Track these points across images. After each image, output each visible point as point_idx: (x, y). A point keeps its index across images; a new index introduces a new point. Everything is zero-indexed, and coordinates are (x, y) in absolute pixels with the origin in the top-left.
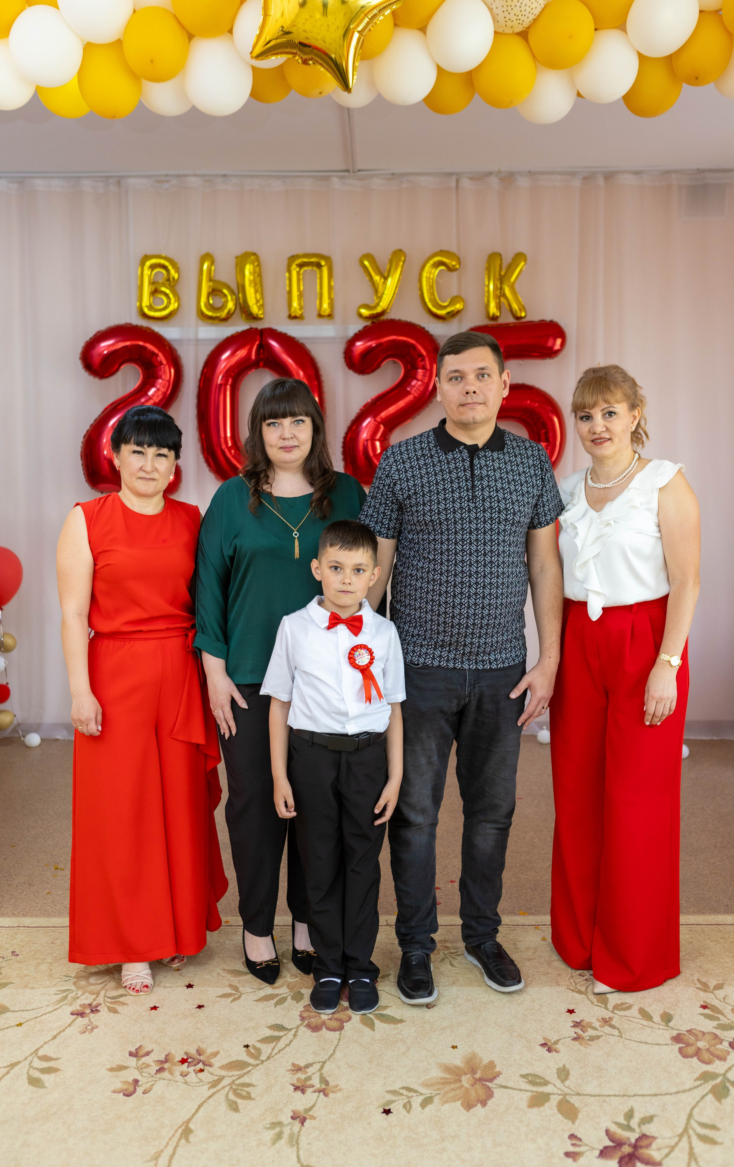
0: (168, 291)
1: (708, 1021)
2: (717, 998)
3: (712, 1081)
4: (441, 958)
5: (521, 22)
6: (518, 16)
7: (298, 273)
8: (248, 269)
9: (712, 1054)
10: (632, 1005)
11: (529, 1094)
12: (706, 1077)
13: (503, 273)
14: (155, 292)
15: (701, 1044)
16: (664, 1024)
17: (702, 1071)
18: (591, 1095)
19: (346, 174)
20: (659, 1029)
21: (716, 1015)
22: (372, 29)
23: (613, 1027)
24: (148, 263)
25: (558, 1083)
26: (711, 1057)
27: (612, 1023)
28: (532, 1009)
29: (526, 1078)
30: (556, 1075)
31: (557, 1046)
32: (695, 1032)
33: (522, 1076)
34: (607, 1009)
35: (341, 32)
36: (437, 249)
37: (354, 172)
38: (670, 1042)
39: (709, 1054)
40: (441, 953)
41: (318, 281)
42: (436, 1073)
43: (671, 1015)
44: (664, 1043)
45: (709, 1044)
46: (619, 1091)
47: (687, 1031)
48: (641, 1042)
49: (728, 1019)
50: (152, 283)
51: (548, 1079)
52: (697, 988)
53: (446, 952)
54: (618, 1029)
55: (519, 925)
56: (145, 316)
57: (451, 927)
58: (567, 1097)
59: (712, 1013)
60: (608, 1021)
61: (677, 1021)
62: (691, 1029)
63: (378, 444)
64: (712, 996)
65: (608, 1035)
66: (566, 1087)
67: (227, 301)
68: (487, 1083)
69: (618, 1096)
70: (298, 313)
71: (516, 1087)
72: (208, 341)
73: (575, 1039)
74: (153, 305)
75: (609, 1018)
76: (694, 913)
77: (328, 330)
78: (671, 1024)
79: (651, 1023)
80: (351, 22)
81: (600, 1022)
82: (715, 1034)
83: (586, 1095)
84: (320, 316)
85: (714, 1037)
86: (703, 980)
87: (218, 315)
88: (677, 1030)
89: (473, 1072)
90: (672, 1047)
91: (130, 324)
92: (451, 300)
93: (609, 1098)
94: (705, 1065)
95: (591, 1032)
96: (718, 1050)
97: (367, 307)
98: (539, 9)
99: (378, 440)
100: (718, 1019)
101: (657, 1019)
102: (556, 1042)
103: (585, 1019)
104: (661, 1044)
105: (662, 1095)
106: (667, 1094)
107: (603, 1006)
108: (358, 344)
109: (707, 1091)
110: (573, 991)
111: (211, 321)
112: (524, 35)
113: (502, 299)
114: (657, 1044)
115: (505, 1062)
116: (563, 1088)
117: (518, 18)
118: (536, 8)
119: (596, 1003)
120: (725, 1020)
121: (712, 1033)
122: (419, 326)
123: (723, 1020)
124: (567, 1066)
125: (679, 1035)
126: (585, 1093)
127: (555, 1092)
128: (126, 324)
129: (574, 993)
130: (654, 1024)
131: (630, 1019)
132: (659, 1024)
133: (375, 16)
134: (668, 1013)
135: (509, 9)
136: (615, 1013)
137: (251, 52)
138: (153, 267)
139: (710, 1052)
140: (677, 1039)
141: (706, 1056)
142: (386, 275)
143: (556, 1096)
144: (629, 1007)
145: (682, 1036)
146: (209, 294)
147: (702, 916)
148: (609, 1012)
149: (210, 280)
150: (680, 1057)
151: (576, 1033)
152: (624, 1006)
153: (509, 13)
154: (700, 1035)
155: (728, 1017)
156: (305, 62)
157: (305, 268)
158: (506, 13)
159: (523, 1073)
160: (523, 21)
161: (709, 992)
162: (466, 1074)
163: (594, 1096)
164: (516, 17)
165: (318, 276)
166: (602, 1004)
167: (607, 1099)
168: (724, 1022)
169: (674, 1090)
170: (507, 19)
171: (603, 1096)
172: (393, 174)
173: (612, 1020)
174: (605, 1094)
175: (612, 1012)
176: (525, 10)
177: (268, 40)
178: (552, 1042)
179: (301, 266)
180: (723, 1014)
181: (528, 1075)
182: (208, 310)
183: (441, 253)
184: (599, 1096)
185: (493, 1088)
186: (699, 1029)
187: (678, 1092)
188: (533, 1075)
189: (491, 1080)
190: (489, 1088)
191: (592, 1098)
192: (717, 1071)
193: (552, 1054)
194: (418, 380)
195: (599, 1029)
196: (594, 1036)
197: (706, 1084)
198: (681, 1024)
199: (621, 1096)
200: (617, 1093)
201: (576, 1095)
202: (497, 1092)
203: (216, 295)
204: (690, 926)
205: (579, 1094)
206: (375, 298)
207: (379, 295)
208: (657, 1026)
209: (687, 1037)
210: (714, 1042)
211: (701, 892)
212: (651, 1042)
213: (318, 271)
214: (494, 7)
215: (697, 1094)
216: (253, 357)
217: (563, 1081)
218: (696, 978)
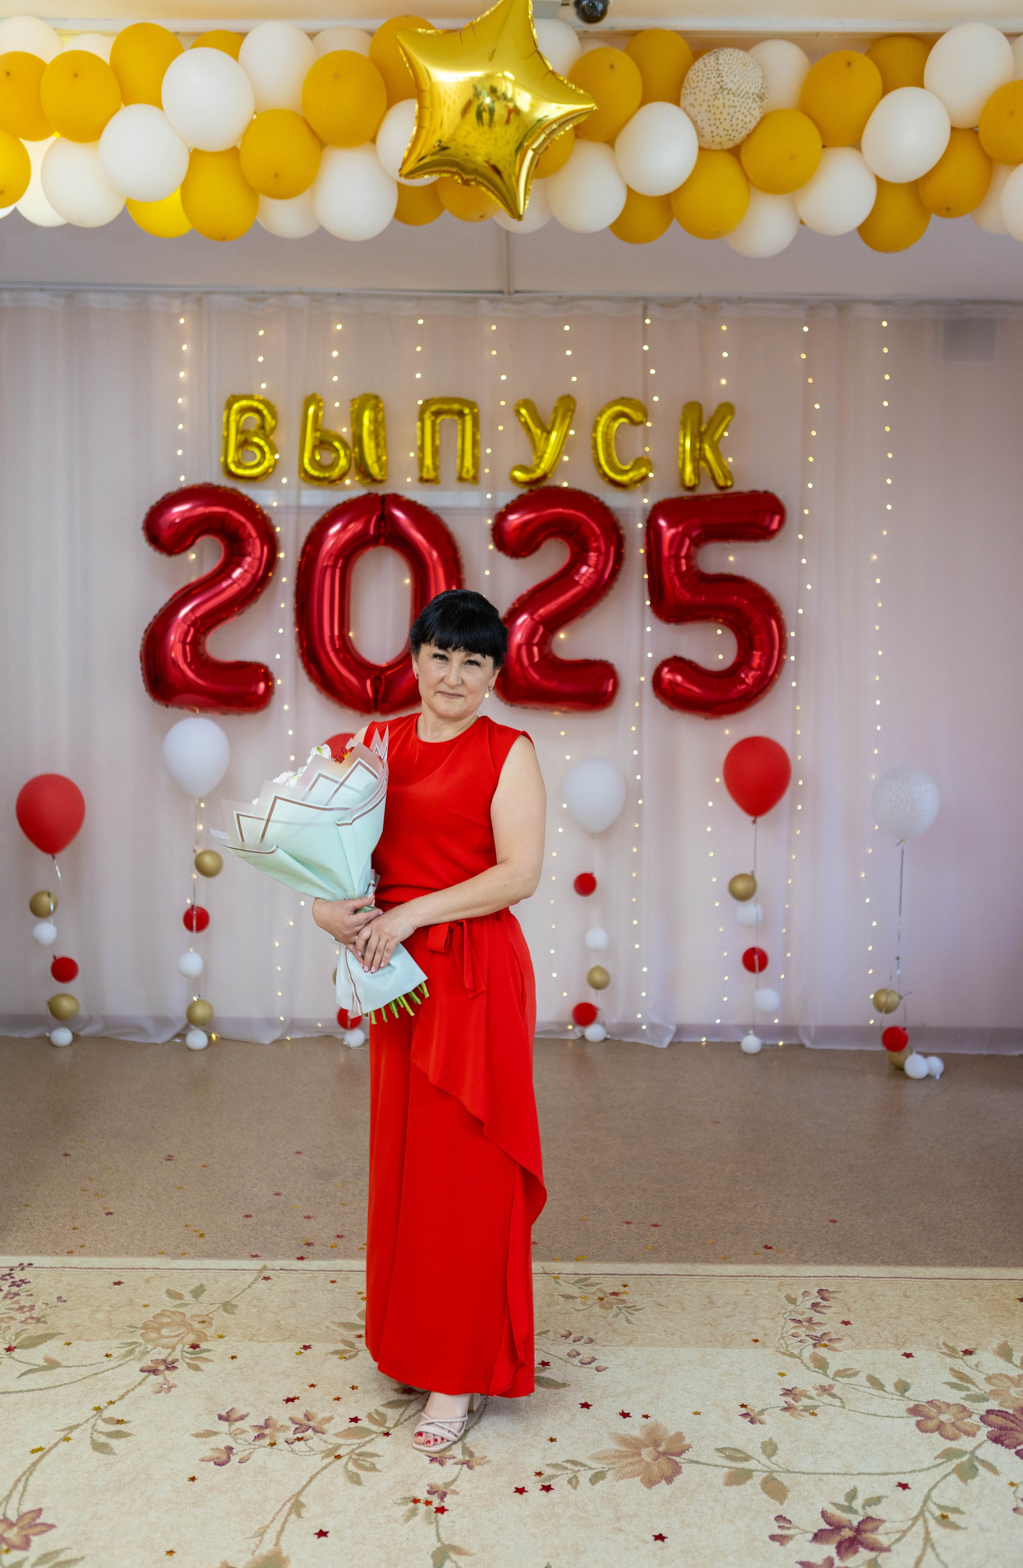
0: (262, 443)
1: (954, 1391)
2: (967, 1365)
3: (957, 1459)
4: (615, 1312)
5: (731, 137)
6: (728, 131)
7: (433, 424)
8: (367, 416)
9: (958, 1429)
10: (859, 1372)
11: (727, 1470)
12: (948, 1455)
13: (703, 429)
14: (244, 444)
15: (944, 1418)
16: (898, 1394)
17: (945, 1448)
18: (804, 1473)
19: (499, 296)
20: (892, 1399)
21: (965, 1384)
22: (550, 146)
23: (834, 1396)
24: (236, 406)
25: (763, 1458)
26: (957, 1432)
27: (832, 1391)
28: (731, 1374)
29: (723, 1452)
30: (760, 1450)
31: (762, 1417)
32: (937, 1403)
33: (718, 1450)
34: (827, 1375)
35: (513, 147)
36: (618, 396)
37: (510, 293)
38: (905, 1415)
39: (954, 1429)
40: (615, 1307)
41: (460, 434)
42: (610, 1446)
43: (907, 1383)
44: (898, 1416)
45: (954, 1417)
46: (839, 1469)
47: (928, 1402)
48: (868, 1414)
49: (981, 1390)
50: (240, 431)
51: (750, 1454)
52: (942, 1353)
53: (620, 1306)
54: (840, 1399)
55: (715, 1276)
56: (231, 474)
57: (627, 1276)
58: (774, 1475)
59: (960, 1382)
60: (827, 1390)
61: (916, 1390)
62: (933, 1400)
63: (535, 649)
64: (961, 1362)
65: (827, 1405)
66: (773, 1463)
67: (338, 458)
68: (674, 1458)
69: (838, 1474)
70: (431, 475)
71: (710, 1463)
72: (312, 509)
73: (785, 1409)
74: (242, 460)
75: (829, 1385)
76: (942, 1265)
77: (470, 498)
78: (907, 1394)
79: (882, 1392)
80: (525, 137)
81: (818, 1390)
82: (962, 1406)
83: (798, 1472)
84: (461, 479)
85: (962, 1409)
86: (951, 1344)
87: (327, 475)
88: (915, 1400)
89: (656, 1444)
90: (908, 1420)
91: (210, 484)
92: (634, 463)
93: (826, 1476)
94: (949, 1441)
95: (805, 1402)
96: (966, 1424)
97: (524, 469)
98: (754, 123)
99: (536, 645)
100: (968, 1389)
101: (889, 1387)
102: (762, 1412)
103: (798, 1386)
104: (894, 1417)
105: (893, 1474)
106: (899, 1473)
107: (821, 1371)
108: (512, 517)
109: (950, 1470)
110: (784, 1354)
111: (317, 483)
112: (735, 152)
113: (703, 464)
114: (888, 1416)
115: (696, 1434)
116: (769, 1464)
117: (729, 133)
118: (750, 122)
119: (812, 1368)
120: (976, 1390)
121: (959, 1404)
122: (592, 495)
123: (974, 1390)
124: (775, 1440)
125: (917, 1406)
126: (797, 1470)
127: (759, 1469)
128: (205, 484)
129: (785, 1356)
130: (885, 1394)
131: (855, 1387)
132: (892, 1394)
133: (554, 131)
134: (904, 1382)
135: (717, 122)
136: (837, 1381)
137: (400, 169)
138: (243, 411)
139: (956, 1426)
140: (914, 1411)
141: (950, 1431)
142: (549, 428)
143: (760, 1473)
144: (856, 1374)
145: (921, 1408)
146: (315, 448)
147: (952, 1269)
148: (829, 1379)
149: (316, 429)
150: (917, 1431)
151: (786, 1402)
152: (848, 1373)
153: (717, 128)
154: (944, 1407)
155: (980, 1386)
156: (466, 182)
157: (443, 417)
158: (713, 128)
159: (719, 1447)
160: (734, 137)
161: (957, 1358)
162: (647, 1446)
163: (807, 1474)
164: (725, 132)
165: (460, 427)
166: (820, 1369)
167: (825, 1477)
168: (974, 1393)
169: (909, 1469)
170: (714, 134)
171: (819, 1474)
172: (560, 297)
173: (833, 1389)
174: (822, 1472)
175: (833, 1379)
176: (737, 125)
177: (422, 155)
178: (756, 1412)
179: (437, 414)
180: (973, 1384)
181: (725, 1449)
182: (313, 468)
183: (623, 401)
184: (814, 1473)
185: (680, 1462)
186: (942, 1400)
187: (914, 1471)
188: (731, 1449)
189: (679, 1454)
190: (676, 1463)
191: (806, 1476)
192: (964, 1448)
193: (755, 1425)
194: (589, 566)
195: (816, 1398)
196: (809, 1406)
197: (949, 1463)
198: (920, 1394)
199: (841, 1474)
200: (837, 1471)
201: (785, 1472)
202: (686, 1468)
203: (325, 449)
204: (936, 1280)
205: (789, 1472)
206: (534, 457)
207: (539, 454)
208: (890, 1396)
209: (927, 1409)
210: (961, 1415)
211: (953, 1239)
212: (882, 1415)
213: (460, 421)
214: (698, 119)
215: (938, 1473)
216: (372, 531)
217: (769, 1457)
218: (942, 1342)
